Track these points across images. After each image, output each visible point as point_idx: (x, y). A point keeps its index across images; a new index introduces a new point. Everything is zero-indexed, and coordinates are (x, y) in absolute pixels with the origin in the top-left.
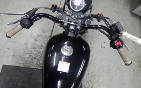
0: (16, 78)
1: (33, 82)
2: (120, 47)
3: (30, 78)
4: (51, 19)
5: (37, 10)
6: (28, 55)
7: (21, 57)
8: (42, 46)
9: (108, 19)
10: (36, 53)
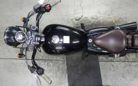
0: (76, 76)
1: (77, 63)
2: (50, 6)
3: (75, 66)
4: (35, 54)
5: (29, 66)
6: (58, 73)
7: (60, 79)
8: (47, 64)
9: (29, 13)
10: (54, 68)
